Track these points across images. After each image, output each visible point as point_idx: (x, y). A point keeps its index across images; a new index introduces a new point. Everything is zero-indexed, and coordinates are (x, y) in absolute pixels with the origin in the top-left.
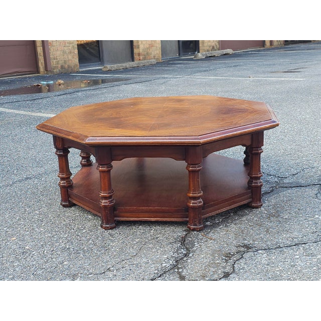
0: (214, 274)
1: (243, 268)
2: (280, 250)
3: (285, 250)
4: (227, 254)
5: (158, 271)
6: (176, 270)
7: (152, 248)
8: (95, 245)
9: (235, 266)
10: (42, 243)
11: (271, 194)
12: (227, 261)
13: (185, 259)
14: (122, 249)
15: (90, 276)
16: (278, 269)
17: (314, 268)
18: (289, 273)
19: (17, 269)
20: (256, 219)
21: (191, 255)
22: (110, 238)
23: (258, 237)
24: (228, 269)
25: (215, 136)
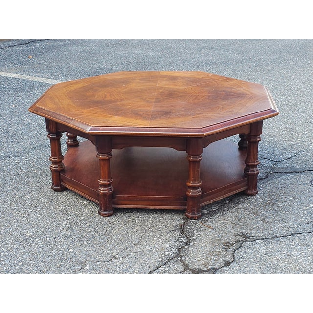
0: (216, 262)
1: (243, 257)
2: (276, 239)
3: (282, 240)
4: (226, 243)
5: (162, 259)
6: (180, 258)
7: (153, 237)
8: (96, 232)
9: (235, 255)
10: (42, 230)
11: (266, 180)
12: (226, 250)
13: (186, 247)
14: (124, 237)
15: (98, 263)
16: (275, 259)
17: (309, 258)
18: (286, 262)
19: (25, 256)
20: (252, 207)
21: (191, 244)
22: (110, 225)
23: (254, 226)
24: (229, 258)
25: (217, 128)
